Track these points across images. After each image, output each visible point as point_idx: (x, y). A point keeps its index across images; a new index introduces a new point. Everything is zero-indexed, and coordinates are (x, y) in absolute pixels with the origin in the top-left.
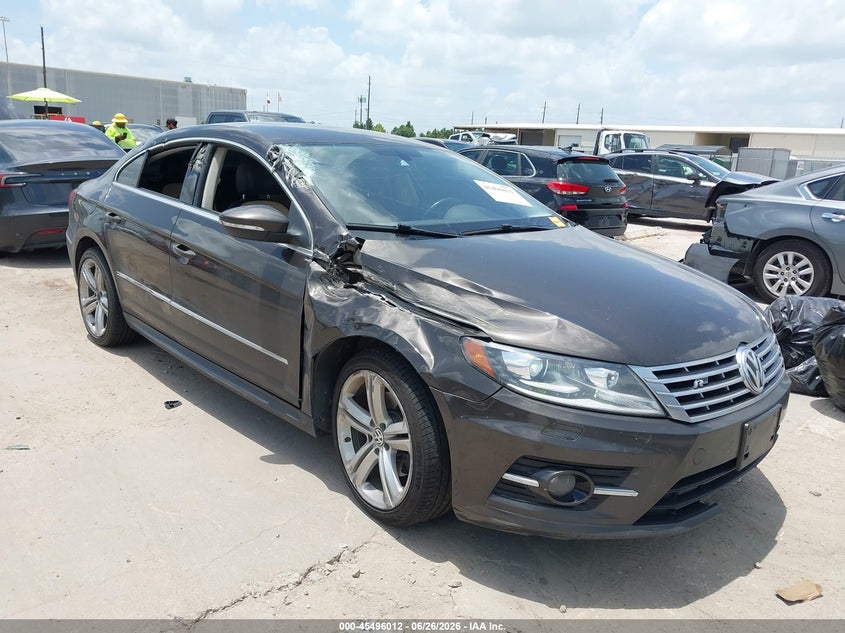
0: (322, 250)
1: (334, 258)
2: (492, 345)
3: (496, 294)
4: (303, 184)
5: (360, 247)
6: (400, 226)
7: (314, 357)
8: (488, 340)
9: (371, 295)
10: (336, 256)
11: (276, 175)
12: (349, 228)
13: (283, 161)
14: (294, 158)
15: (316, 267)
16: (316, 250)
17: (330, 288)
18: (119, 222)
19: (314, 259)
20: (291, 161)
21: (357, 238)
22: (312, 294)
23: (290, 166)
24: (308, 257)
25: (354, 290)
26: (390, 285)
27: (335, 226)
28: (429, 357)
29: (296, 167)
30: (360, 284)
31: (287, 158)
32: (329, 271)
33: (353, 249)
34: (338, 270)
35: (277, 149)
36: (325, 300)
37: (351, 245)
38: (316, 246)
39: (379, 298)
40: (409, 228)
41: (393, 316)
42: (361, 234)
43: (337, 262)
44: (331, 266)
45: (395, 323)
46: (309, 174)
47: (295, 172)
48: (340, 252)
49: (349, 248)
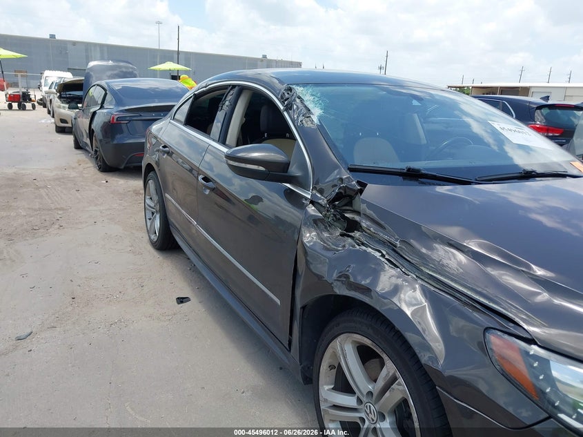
0: (321, 192)
1: (331, 202)
2: (534, 349)
3: (540, 272)
4: (309, 123)
5: (361, 191)
6: (409, 169)
7: (303, 308)
8: (531, 341)
9: (369, 250)
10: (335, 200)
11: (285, 114)
12: (352, 170)
13: (295, 100)
14: (305, 98)
15: (311, 209)
16: (314, 192)
17: (326, 235)
18: (168, 153)
19: (312, 202)
20: (302, 101)
21: (359, 183)
22: (305, 241)
23: (300, 105)
24: (306, 199)
25: (350, 240)
26: (392, 240)
27: (336, 167)
28: (438, 346)
29: (306, 107)
30: (357, 234)
31: (299, 98)
32: (325, 216)
33: (352, 193)
34: (335, 215)
35: (290, 89)
36: (318, 248)
37: (351, 189)
38: (314, 188)
39: (378, 255)
40: (418, 171)
41: (394, 280)
42: (363, 177)
43: (334, 207)
44: (328, 211)
45: (396, 290)
46: (317, 112)
47: (304, 111)
48: (339, 197)
49: (349, 192)
